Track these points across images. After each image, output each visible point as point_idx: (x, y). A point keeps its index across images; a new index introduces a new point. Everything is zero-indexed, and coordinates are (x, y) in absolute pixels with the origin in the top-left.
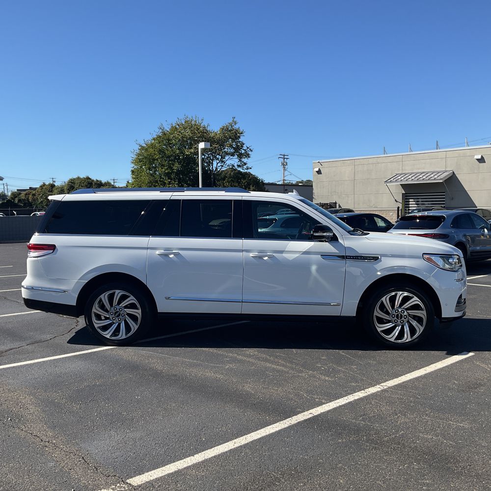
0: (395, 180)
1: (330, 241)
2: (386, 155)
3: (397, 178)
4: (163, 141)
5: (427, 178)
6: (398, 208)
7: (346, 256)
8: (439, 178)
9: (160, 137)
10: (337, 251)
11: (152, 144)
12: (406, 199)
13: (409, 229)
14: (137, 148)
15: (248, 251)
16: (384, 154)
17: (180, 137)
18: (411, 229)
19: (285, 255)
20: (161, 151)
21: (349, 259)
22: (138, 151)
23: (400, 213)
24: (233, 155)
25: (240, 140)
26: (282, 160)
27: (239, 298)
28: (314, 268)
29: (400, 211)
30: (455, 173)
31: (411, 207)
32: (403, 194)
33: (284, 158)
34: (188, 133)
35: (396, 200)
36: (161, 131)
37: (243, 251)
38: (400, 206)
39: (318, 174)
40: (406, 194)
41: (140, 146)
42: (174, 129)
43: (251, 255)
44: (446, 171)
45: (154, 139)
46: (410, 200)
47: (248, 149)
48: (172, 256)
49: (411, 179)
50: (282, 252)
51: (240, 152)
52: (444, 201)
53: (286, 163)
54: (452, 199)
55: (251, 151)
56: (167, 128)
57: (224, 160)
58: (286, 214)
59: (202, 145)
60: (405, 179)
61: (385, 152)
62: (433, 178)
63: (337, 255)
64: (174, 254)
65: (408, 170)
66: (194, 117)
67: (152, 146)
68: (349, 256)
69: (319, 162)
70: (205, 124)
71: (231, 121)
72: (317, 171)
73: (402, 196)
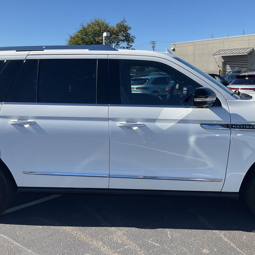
0: (218, 54)
1: (212, 106)
2: (213, 39)
3: (220, 53)
4: (83, 33)
5: (238, 52)
6: (220, 70)
7: (232, 125)
8: (245, 52)
9: (81, 31)
10: (219, 119)
11: (77, 35)
12: (224, 65)
13: (243, 84)
14: (69, 37)
15: (114, 119)
16: (212, 38)
17: (93, 31)
18: (245, 84)
19: (158, 124)
20: (82, 39)
21: (234, 128)
22: (69, 40)
23: (221, 73)
24: (123, 41)
25: (128, 32)
26: (152, 44)
27: (106, 173)
28: (192, 139)
29: (221, 72)
30: (254, 49)
31: (227, 70)
32: (223, 62)
33: (153, 44)
34: (97, 28)
35: (218, 66)
36: (82, 27)
37: (108, 119)
38: (221, 69)
39: (173, 51)
40: (224, 62)
41: (71, 36)
42: (89, 26)
43: (118, 124)
44: (249, 48)
45: (78, 32)
46: (227, 66)
47: (133, 37)
48: (27, 126)
49: (228, 53)
50: (154, 120)
51: (128, 39)
52: (247, 66)
53: (155, 46)
54: (252, 65)
55: (135, 38)
56: (86, 26)
57: (119, 44)
58: (155, 75)
59: (105, 34)
60: (225, 53)
61: (212, 37)
62: (241, 52)
63: (220, 123)
64: (30, 123)
65: (226, 47)
66: (100, 18)
67: (77, 36)
68: (234, 125)
69: (174, 44)
70: (106, 22)
71: (122, 20)
72: (172, 50)
73: (222, 63)
